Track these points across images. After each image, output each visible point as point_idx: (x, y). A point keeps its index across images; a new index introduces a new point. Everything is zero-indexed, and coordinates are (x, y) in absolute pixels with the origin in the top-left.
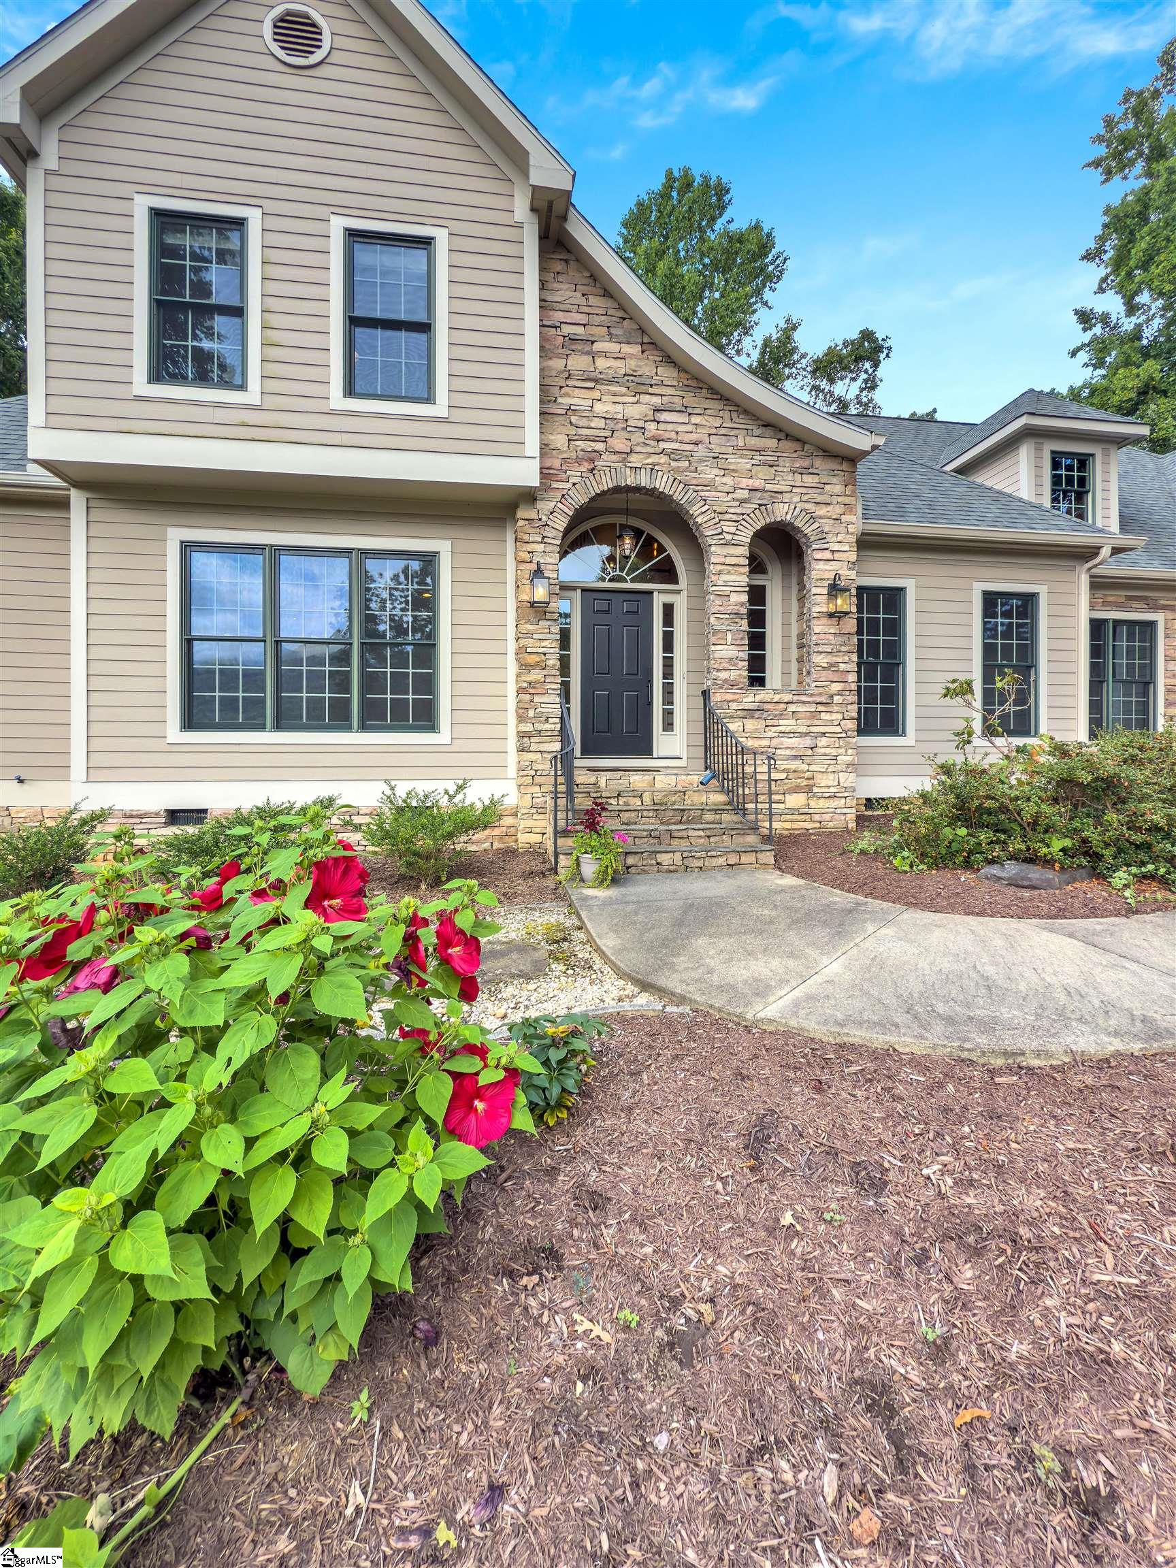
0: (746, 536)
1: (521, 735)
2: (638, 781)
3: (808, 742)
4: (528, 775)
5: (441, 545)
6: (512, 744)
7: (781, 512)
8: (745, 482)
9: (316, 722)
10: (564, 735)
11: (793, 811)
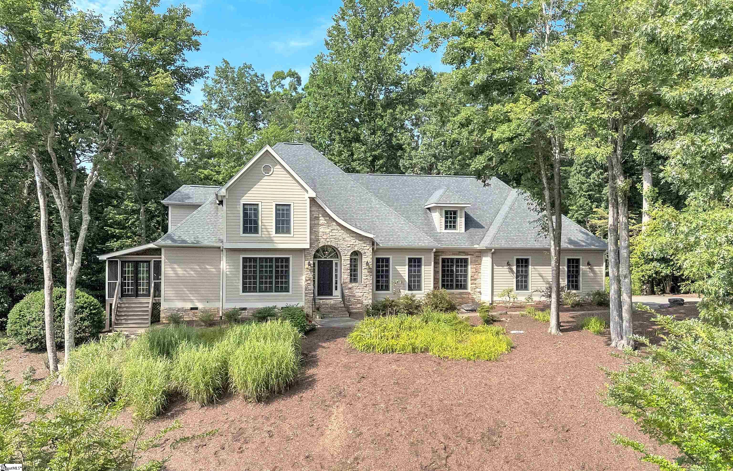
0: (350, 253)
1: (306, 293)
2: (328, 301)
3: (362, 294)
4: (307, 301)
5: (291, 257)
6: (304, 295)
7: (356, 249)
8: (350, 243)
9: (266, 291)
10: (314, 293)
11: (358, 308)
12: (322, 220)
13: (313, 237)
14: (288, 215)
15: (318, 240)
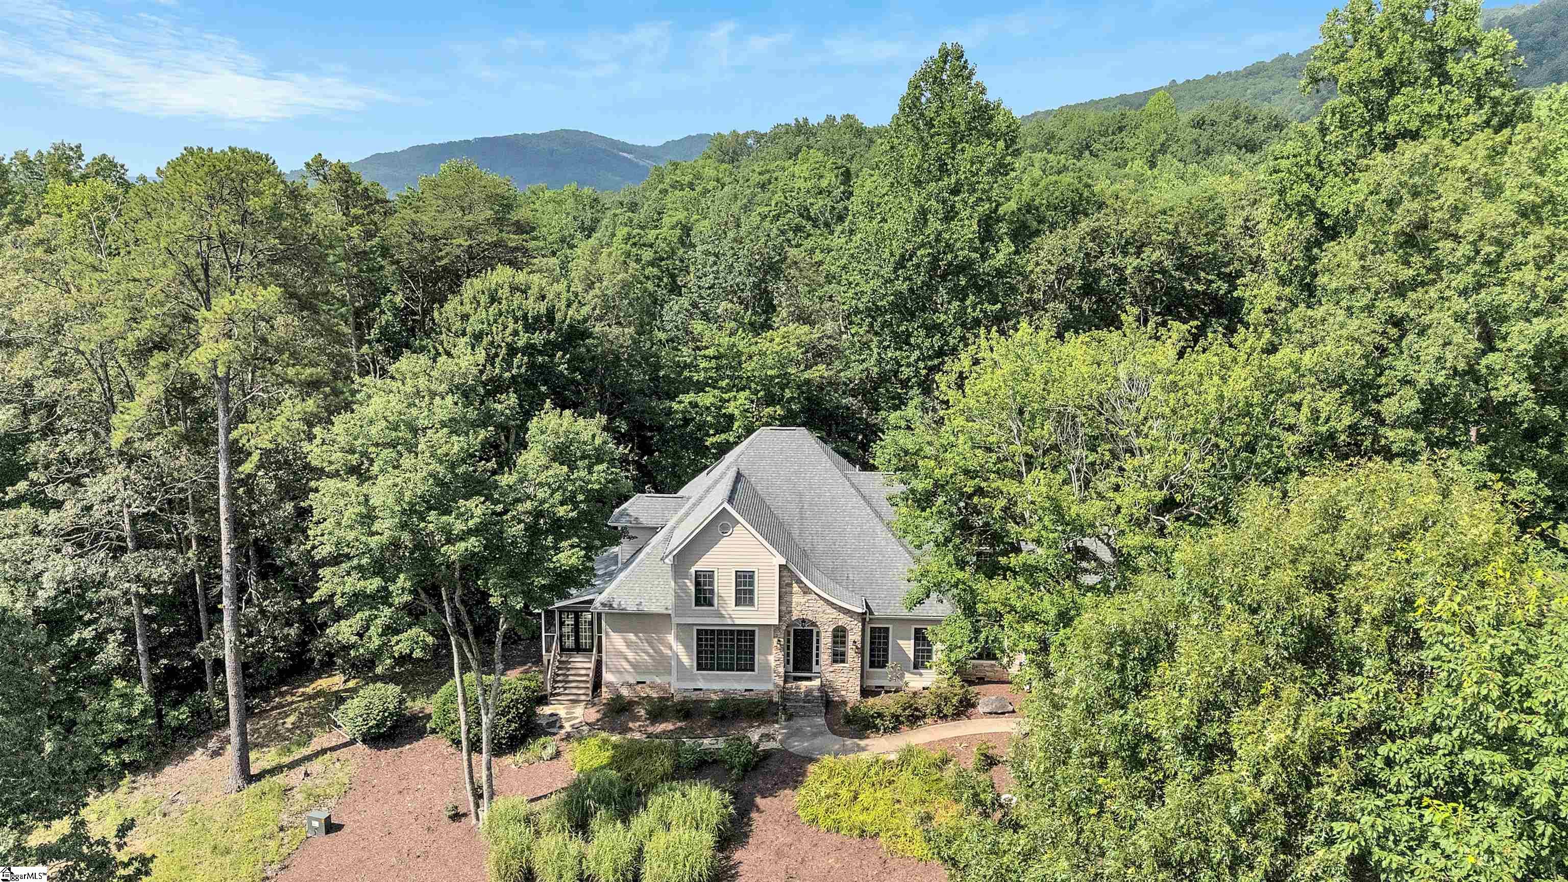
0: (832, 629)
5: (756, 629)
6: (772, 676)
7: (841, 624)
8: (831, 617)
9: (726, 669)
12: (796, 589)
13: (783, 608)
14: (752, 584)
15: (790, 612)
